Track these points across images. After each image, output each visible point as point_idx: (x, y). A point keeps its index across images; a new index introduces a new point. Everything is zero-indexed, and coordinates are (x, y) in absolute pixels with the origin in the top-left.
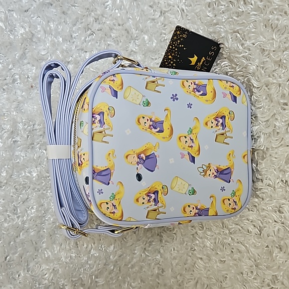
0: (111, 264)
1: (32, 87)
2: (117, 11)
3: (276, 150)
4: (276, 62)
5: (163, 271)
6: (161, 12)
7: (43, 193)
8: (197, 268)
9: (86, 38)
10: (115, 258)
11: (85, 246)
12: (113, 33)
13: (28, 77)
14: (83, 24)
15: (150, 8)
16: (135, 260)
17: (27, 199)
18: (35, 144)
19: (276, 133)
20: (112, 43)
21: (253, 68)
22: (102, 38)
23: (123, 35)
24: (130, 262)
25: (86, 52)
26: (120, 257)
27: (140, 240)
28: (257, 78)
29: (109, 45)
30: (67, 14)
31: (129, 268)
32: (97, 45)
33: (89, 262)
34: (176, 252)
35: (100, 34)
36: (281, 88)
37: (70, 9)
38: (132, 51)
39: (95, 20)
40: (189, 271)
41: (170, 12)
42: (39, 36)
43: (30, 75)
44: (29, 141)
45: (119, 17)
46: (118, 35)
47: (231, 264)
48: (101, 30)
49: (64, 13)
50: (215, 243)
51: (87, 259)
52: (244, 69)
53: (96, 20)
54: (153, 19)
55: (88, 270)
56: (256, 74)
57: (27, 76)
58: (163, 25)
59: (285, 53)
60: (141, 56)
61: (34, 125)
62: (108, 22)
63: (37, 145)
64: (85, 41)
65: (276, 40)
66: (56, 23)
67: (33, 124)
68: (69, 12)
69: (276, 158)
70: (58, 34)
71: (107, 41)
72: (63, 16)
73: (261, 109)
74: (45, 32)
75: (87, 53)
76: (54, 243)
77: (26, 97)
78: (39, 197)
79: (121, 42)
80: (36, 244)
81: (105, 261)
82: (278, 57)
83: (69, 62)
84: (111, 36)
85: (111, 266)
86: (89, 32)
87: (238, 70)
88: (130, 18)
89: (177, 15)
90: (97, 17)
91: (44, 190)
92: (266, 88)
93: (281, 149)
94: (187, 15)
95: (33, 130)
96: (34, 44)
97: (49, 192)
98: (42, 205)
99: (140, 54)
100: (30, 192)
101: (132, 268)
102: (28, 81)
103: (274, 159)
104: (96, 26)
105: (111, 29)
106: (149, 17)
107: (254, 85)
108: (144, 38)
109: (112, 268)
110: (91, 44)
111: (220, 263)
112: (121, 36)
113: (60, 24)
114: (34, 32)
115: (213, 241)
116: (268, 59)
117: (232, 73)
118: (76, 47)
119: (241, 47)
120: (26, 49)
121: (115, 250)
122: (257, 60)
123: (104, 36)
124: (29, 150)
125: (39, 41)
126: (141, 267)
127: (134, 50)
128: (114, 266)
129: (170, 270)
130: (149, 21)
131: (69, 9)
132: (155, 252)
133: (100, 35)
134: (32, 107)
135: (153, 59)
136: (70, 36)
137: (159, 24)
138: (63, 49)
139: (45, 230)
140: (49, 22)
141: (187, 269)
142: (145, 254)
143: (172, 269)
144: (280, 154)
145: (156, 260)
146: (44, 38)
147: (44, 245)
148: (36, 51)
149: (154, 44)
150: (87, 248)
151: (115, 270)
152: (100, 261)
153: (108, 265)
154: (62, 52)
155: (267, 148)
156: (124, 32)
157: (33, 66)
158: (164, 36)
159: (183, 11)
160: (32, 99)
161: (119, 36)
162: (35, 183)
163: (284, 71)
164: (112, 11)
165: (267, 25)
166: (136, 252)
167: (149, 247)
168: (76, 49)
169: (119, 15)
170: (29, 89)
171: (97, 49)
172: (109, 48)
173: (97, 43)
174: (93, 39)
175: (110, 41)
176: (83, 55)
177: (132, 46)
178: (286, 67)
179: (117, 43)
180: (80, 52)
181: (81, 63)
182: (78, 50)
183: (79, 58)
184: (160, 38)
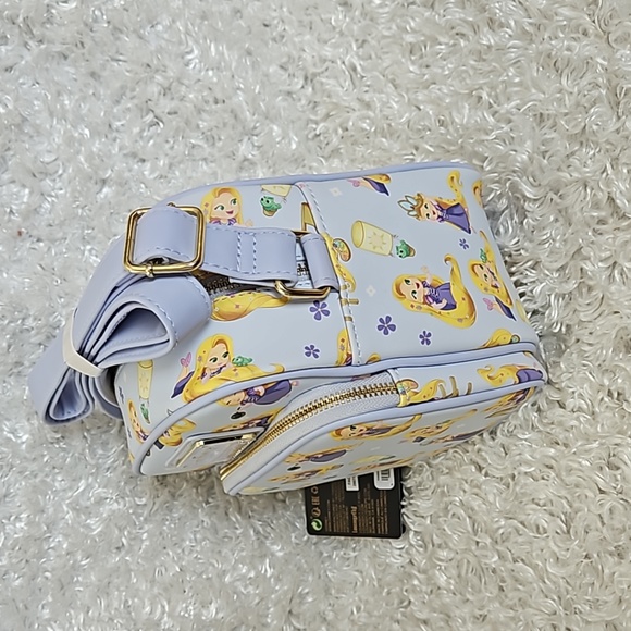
1: (20, 233)
2: (210, 73)
3: (591, 325)
4: (572, 138)
6: (306, 78)
7: (43, 481)
9: (142, 131)
11: (148, 609)
12: (202, 120)
13: (11, 211)
14: (135, 101)
15: (281, 72)
17: (5, 496)
18: (27, 364)
19: (585, 290)
20: (201, 143)
21: (522, 158)
22: (177, 130)
23: (225, 125)
25: (143, 161)
27: (277, 591)
28: (531, 179)
29: (193, 146)
30: (99, 77)
32: (167, 146)
34: (364, 614)
35: (175, 121)
36: (589, 191)
37: (108, 66)
38: (246, 159)
39: (163, 92)
41: (327, 74)
42: (38, 122)
43: (14, 207)
44: (12, 357)
45: (216, 84)
46: (213, 123)
47: (502, 619)
48: (176, 113)
49: (93, 74)
50: (459, 576)
52: (501, 165)
53: (166, 91)
54: (289, 93)
56: (531, 169)
57: (8, 210)
58: (311, 105)
59: (592, 110)
60: (265, 170)
61: (23, 319)
62: (191, 96)
63: (30, 367)
64: (141, 137)
65: (570, 90)
66: (77, 97)
67: (22, 315)
68: (105, 74)
69: (590, 344)
70: (79, 119)
71: (190, 138)
72: (91, 81)
73: (547, 245)
74: (51, 115)
75: (146, 164)
76: (70, 605)
77: (6, 256)
78: (35, 489)
79: (220, 139)
80: (26, 608)
82: (576, 126)
83: (104, 182)
84: (198, 126)
86: (150, 117)
87: (488, 168)
88: (239, 89)
89: (341, 80)
90: (166, 85)
91: (47, 476)
92: (555, 197)
93: (600, 321)
94: (363, 77)
95: (21, 332)
96: (26, 138)
97: (59, 478)
98: (43, 511)
99: (262, 167)
100: (12, 479)
102: (9, 220)
103: (587, 348)
104: (165, 105)
105: (199, 111)
106: (280, 88)
107: (528, 195)
108: (271, 130)
110: (154, 145)
111: (474, 623)
112: (221, 126)
113: (84, 99)
114: (25, 114)
115: (454, 572)
116: (554, 135)
118: (120, 149)
119: (491, 119)
120: (9, 149)
121: (220, 615)
122: (528, 143)
123: (182, 124)
124: (12, 380)
125: (38, 132)
127: (250, 156)
130: (280, 98)
131: (103, 67)
132: (314, 619)
133: (174, 123)
134: (20, 279)
136: (107, 127)
137: (303, 102)
138: (92, 152)
139: (47, 574)
140: (59, 94)
142: (291, 624)
144: (599, 333)
146: (48, 127)
147: (46, 611)
148: (30, 155)
149: (294, 146)
150: (151, 613)
154: (90, 157)
155: (568, 327)
156: (228, 117)
157: (24, 186)
158: (314, 126)
159: (355, 69)
160: (19, 261)
161: (217, 127)
162: (25, 458)
163: (591, 153)
164: (200, 71)
165: (546, 66)
166: (269, 621)
167: (300, 607)
168: (121, 154)
169: (215, 80)
170: (14, 238)
171: (167, 155)
172: (195, 152)
173: (167, 142)
174: (158, 134)
175: (196, 138)
176: (136, 166)
177: (244, 149)
178: (597, 144)
179: (211, 141)
180: (130, 160)
181: (132, 184)
182: (125, 155)
183: (127, 174)
184: (306, 132)
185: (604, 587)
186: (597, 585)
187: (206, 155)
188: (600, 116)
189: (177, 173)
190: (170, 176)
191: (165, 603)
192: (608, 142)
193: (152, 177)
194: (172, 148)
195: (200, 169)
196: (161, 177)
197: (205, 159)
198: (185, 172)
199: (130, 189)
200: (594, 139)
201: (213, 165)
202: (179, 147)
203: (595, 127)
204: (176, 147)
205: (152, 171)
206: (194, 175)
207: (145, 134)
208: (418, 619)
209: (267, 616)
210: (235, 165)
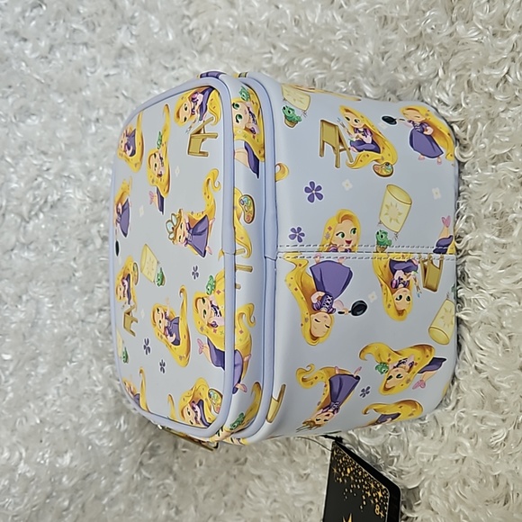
0: (64, 495)
4: (410, 41)
5: (178, 512)
8: (251, 500)
9: (24, 11)
10: (73, 482)
11: (6, 455)
12: (83, 6)
16: (118, 488)
20: (81, 28)
21: (364, 59)
22: (59, 12)
23: (104, 12)
24: (106, 493)
25: (25, 40)
26: (84, 478)
27: (130, 444)
28: (371, 79)
29: (75, 30)
31: (104, 506)
32: (49, 28)
33: (13, 491)
34: (205, 468)
35: (56, 5)
38: (124, 47)
40: (232, 508)
46: (93, 10)
51: (10, 484)
52: (347, 65)
55: (10, 508)
56: (370, 69)
59: (428, 14)
60: (143, 59)
64: (24, 17)
71: (71, 22)
75: (27, 43)
79: (100, 26)
81: (49, 489)
82: (415, 29)
84: (79, 12)
85: (64, 500)
87: (335, 68)
92: (393, 97)
99: (140, 56)
101: (110, 506)
107: (368, 94)
108: (148, 21)
109: (66, 503)
110: (36, 26)
111: (298, 481)
112: (100, 12)
116: (393, 37)
117: (323, 76)
119: (339, 19)
121: (74, 463)
122: (370, 45)
123: (63, 9)
126: (132, 504)
127: (128, 45)
128: (71, 501)
129: (192, 509)
132: (163, 469)
135: (166, 68)
141: (229, 504)
142: (141, 474)
143: (196, 507)
145: (165, 488)
149: (171, 37)
150: (9, 459)
151: (72, 509)
152: (37, 487)
153: (58, 497)
156: (106, 4)
161: (97, 14)
166: (121, 469)
167: (150, 459)
171: (48, 36)
172: (75, 36)
173: (49, 24)
174: (41, 16)
175: (77, 23)
176: (16, 45)
177: (123, 37)
178: (432, 47)
179: (92, 27)
180: (12, 38)
181: (13, 61)
182: (6, 33)
183: (8, 51)
184: (180, 26)
185: (408, 458)
186: (402, 456)
187: (85, 40)
188: (435, 20)
189: (58, 55)
190: (50, 57)
191: (23, 451)
192: (441, 46)
193: (34, 56)
194: (54, 30)
195: (81, 53)
196: (42, 57)
197: (86, 44)
198: (66, 55)
199: (11, 66)
200: (429, 42)
201: (93, 50)
202: (60, 30)
203: (429, 31)
204: (58, 30)
205: (34, 51)
206: (74, 58)
207: (27, 14)
208: (253, 475)
209: (119, 466)
210: (113, 52)
